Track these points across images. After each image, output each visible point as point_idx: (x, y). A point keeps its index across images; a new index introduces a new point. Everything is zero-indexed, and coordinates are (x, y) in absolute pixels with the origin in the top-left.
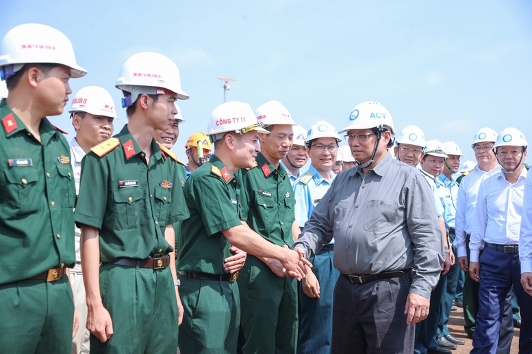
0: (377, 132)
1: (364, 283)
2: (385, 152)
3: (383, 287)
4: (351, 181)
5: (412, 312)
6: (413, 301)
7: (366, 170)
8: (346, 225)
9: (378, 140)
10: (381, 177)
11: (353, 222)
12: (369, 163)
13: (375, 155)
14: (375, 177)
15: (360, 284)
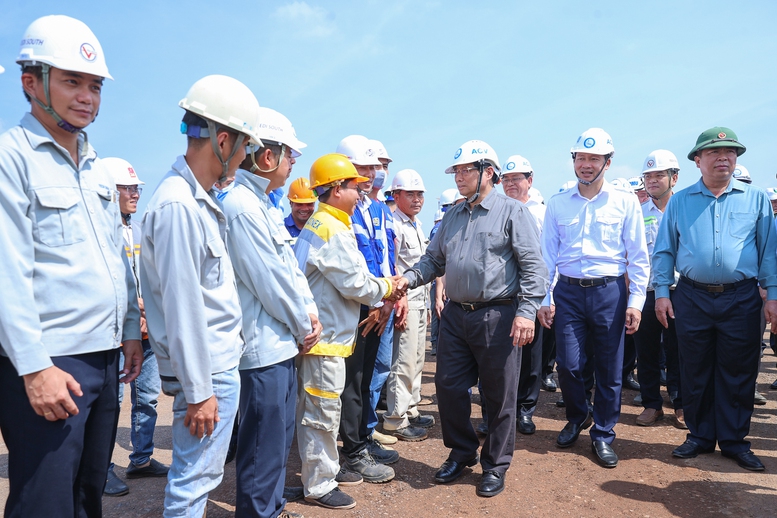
0: (479, 166)
1: (475, 310)
2: (489, 188)
3: (493, 315)
4: (460, 216)
5: (518, 334)
6: (518, 324)
7: (473, 205)
8: (457, 257)
9: (481, 174)
10: (487, 210)
11: (465, 253)
12: (475, 196)
13: (480, 188)
14: (481, 210)
15: (471, 311)
